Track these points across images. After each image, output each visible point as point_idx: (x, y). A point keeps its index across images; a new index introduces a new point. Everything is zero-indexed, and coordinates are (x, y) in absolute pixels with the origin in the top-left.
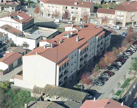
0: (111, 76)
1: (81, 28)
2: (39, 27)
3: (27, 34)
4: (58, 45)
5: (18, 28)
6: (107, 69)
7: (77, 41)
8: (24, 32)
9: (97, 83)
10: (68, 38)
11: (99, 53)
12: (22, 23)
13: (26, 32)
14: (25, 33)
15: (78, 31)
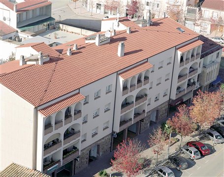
0: (202, 156)
1: (140, 25)
2: (61, 25)
3: (26, 37)
4: (62, 59)
5: (7, 22)
6: (196, 135)
7: (119, 54)
8: (19, 30)
9: (161, 171)
10: (97, 44)
11: (182, 94)
12: (17, 11)
13: (24, 31)
14: (21, 35)
15: (132, 32)
